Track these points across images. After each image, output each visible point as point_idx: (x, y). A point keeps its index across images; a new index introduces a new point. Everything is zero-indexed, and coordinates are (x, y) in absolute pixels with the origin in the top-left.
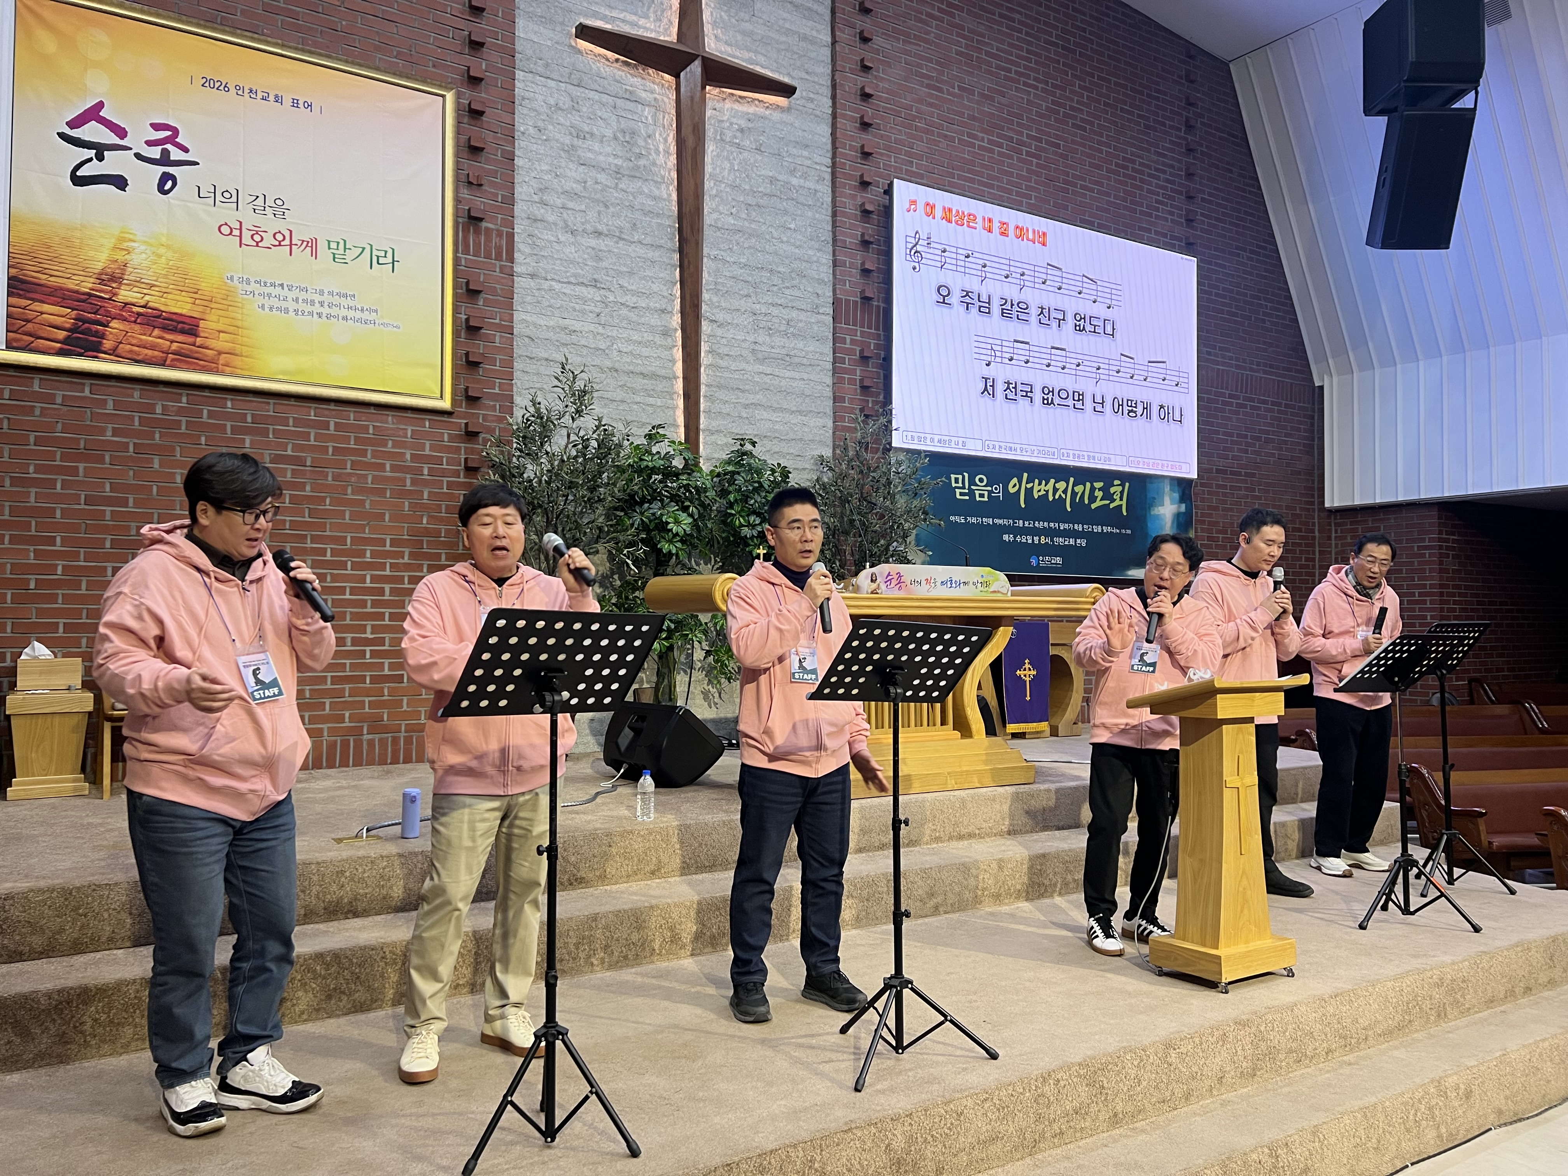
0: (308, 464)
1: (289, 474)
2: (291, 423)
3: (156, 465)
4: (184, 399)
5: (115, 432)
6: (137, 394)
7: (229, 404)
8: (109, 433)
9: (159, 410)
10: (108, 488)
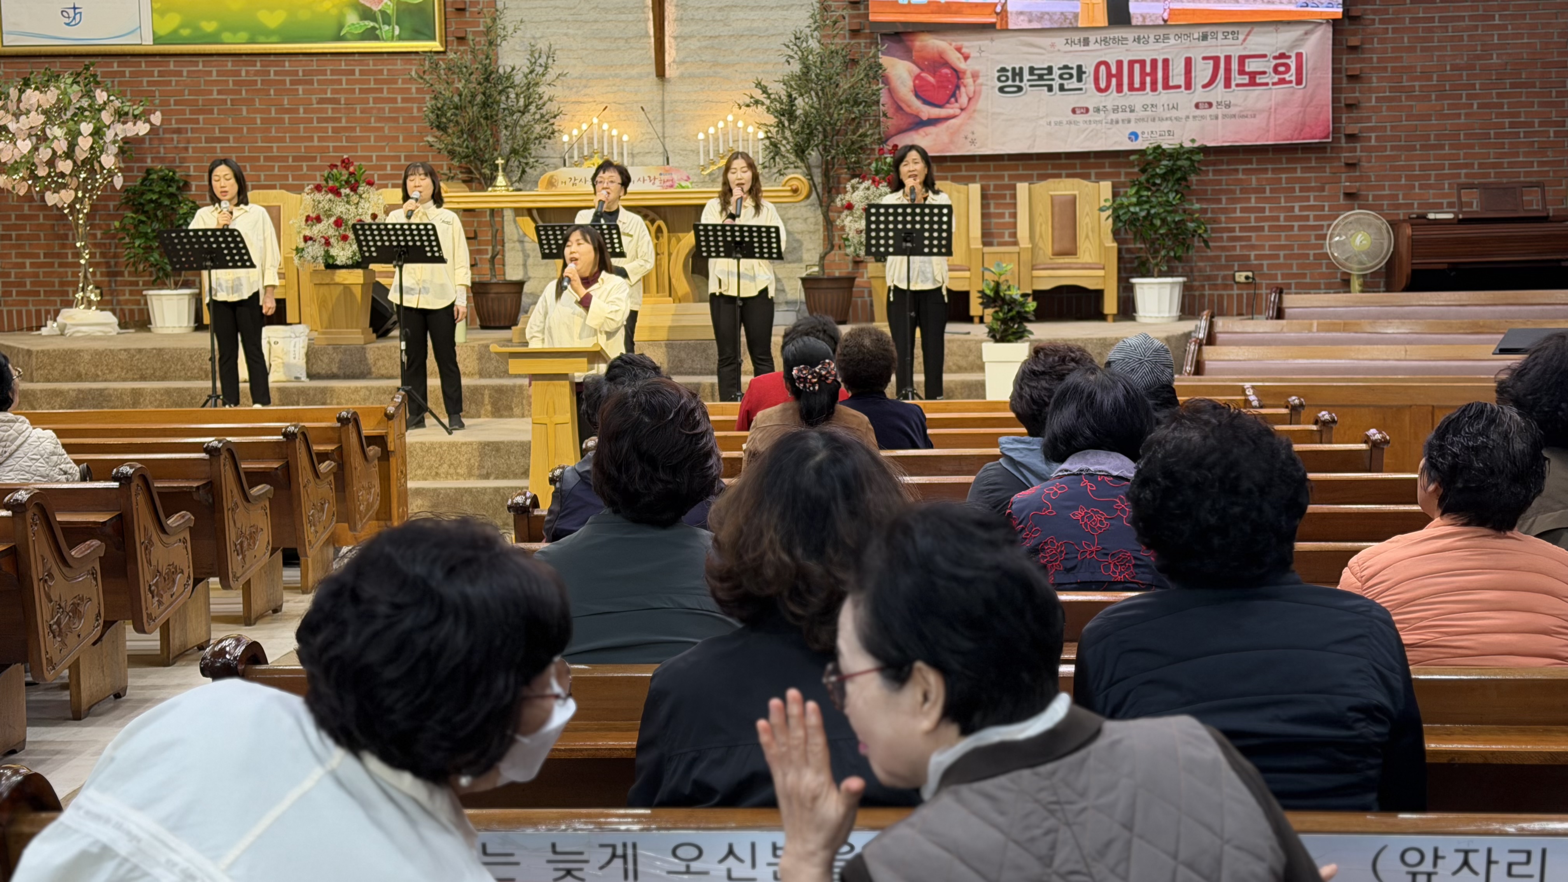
0: (343, 102)
1: (330, 111)
2: (329, 72)
3: (244, 113)
4: (258, 64)
5: (220, 92)
6: (230, 64)
7: (287, 64)
8: (215, 93)
9: (243, 74)
10: (217, 131)
